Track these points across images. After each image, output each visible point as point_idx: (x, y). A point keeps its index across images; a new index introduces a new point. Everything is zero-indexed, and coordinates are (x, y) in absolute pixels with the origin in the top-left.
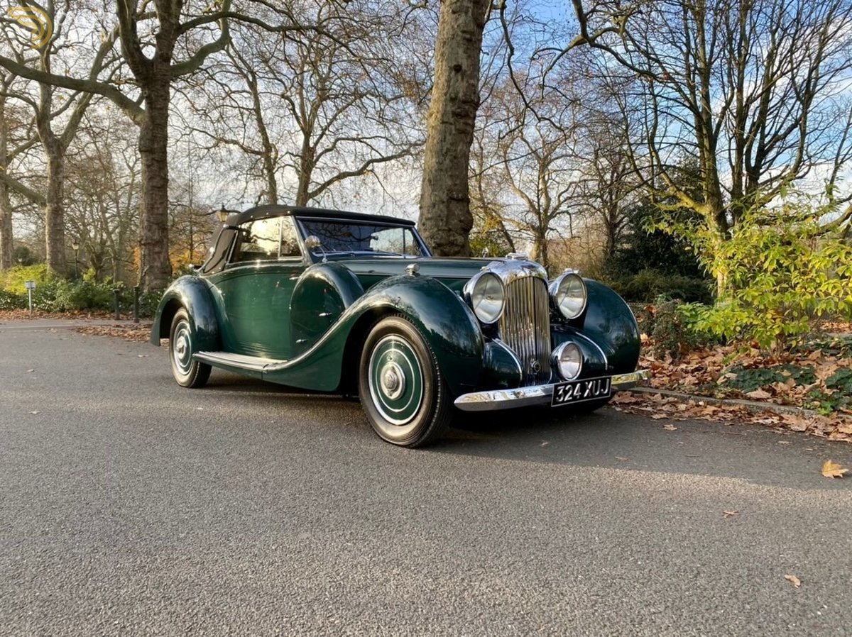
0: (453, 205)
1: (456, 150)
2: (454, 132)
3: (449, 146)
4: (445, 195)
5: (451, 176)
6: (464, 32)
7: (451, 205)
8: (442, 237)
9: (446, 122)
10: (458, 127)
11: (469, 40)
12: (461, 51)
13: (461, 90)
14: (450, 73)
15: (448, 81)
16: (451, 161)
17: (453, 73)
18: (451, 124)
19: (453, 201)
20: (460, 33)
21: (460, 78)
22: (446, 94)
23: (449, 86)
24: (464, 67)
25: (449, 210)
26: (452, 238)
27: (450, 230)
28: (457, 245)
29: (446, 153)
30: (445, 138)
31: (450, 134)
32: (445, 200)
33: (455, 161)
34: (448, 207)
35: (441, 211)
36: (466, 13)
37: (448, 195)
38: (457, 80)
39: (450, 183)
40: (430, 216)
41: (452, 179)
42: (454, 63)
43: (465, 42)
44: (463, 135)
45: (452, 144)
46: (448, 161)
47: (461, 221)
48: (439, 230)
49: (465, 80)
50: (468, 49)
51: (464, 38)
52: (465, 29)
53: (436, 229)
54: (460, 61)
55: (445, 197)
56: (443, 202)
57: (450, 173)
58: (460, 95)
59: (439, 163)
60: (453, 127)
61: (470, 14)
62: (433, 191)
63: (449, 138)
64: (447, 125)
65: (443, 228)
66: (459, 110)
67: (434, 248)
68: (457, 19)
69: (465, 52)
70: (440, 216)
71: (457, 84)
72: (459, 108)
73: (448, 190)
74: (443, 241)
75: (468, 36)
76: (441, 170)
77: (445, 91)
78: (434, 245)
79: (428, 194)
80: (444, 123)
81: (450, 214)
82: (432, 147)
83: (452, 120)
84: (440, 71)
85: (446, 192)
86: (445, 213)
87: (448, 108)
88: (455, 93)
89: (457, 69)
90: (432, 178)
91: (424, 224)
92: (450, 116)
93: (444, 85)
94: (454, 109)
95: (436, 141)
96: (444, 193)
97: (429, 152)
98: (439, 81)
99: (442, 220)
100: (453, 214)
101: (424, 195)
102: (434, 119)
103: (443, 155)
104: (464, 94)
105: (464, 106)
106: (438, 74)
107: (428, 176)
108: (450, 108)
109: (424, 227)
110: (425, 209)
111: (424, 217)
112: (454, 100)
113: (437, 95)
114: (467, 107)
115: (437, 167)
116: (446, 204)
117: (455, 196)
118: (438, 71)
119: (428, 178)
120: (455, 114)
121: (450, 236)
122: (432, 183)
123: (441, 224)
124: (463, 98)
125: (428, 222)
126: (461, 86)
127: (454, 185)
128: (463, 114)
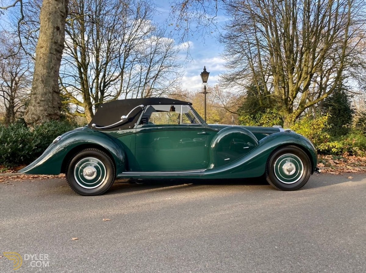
0: (55, 95)
1: (56, 68)
2: (55, 59)
3: (53, 65)
4: (51, 89)
5: (54, 80)
6: (61, 12)
7: (54, 95)
8: (51, 111)
9: (52, 53)
10: (57, 57)
11: (63, 17)
12: (59, 20)
13: (59, 40)
14: (54, 30)
15: (53, 33)
16: (54, 73)
17: (55, 30)
18: (54, 54)
19: (55, 93)
20: (59, 11)
21: (59, 33)
22: (52, 39)
23: (53, 36)
24: (60, 29)
25: (53, 97)
26: (56, 112)
27: (54, 107)
28: (58, 115)
29: (52, 68)
30: (51, 61)
31: (54, 59)
32: (51, 92)
33: (56, 73)
34: (52, 95)
35: (50, 97)
36: (62, 3)
37: (52, 90)
38: (57, 34)
39: (53, 84)
40: (43, 99)
41: (54, 82)
42: (56, 26)
43: (61, 17)
44: (59, 61)
46: (52, 73)
47: (58, 103)
48: (49, 107)
49: (61, 35)
50: (62, 20)
51: (61, 15)
52: (62, 11)
53: (47, 106)
54: (59, 25)
55: (51, 90)
56: (51, 93)
57: (53, 79)
58: (59, 42)
59: (48, 73)
60: (55, 57)
61: (64, 4)
62: (45, 86)
63: (53, 61)
65: (51, 106)
66: (59, 49)
67: (47, 116)
68: (58, 5)
69: (61, 21)
70: (49, 100)
71: (57, 36)
73: (53, 87)
74: (52, 113)
75: (63, 15)
76: (50, 76)
77: (51, 37)
78: (46, 115)
79: (40, 88)
80: (50, 53)
81: (53, 99)
82: (43, 64)
83: (55, 53)
84: (47, 26)
85: (52, 88)
86: (51, 98)
87: (53, 47)
88: (57, 40)
89: (58, 28)
90: (44, 80)
91: (38, 103)
92: (54, 51)
93: (50, 34)
94: (56, 47)
95: (46, 61)
96: (51, 88)
97: (41, 66)
98: (47, 32)
99: (50, 102)
100: (55, 99)
101: (37, 87)
102: (44, 50)
103: (50, 70)
104: (61, 42)
105: (60, 47)
106: (46, 28)
107: (41, 78)
108: (54, 47)
109: (39, 105)
110: (39, 95)
111: (39, 99)
112: (56, 43)
113: (46, 38)
114: (61, 48)
115: (47, 74)
116: (51, 94)
117: (56, 90)
118: (46, 26)
119: (41, 79)
120: (56, 50)
121: (54, 110)
122: (44, 82)
123: (50, 104)
124: (60, 43)
125: (42, 102)
126: (59, 37)
127: (56, 85)
128: (60, 51)
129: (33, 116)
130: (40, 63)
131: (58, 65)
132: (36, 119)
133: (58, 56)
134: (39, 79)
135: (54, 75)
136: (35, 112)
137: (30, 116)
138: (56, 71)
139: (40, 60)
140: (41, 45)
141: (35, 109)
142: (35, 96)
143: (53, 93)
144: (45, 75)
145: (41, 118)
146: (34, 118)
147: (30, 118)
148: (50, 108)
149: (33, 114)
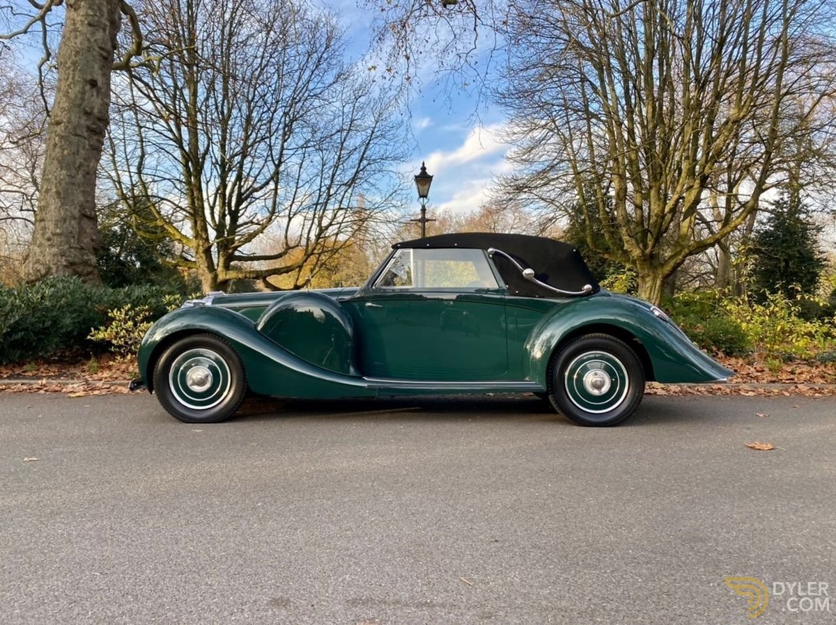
0: (85, 223)
1: (88, 166)
2: (87, 147)
3: (82, 161)
4: (77, 211)
5: (83, 192)
6: (101, 48)
7: (82, 222)
8: (76, 255)
9: (80, 136)
10: (91, 143)
11: (105, 58)
12: (96, 66)
13: (96, 107)
14: (84, 86)
15: (83, 93)
16: (84, 176)
17: (88, 87)
18: (85, 138)
19: (85, 219)
20: (97, 49)
21: (95, 94)
22: (79, 106)
23: (83, 99)
24: (100, 83)
25: (81, 228)
26: (86, 257)
27: (82, 248)
28: (90, 265)
29: (79, 167)
30: (78, 151)
31: (84, 148)
32: (77, 216)
33: (88, 177)
34: (79, 224)
35: (73, 227)
36: (104, 30)
37: (80, 211)
38: (93, 95)
39: (82, 199)
40: (58, 231)
41: (84, 196)
42: (89, 77)
43: (101, 59)
44: (95, 152)
45: (85, 159)
46: (80, 176)
47: (92, 240)
48: (71, 248)
49: (100, 97)
50: (103, 66)
51: (101, 55)
52: (103, 46)
53: (67, 246)
54: (95, 75)
55: (76, 213)
56: (75, 218)
57: (82, 189)
58: (96, 111)
60: (87, 142)
61: (107, 31)
62: (62, 204)
63: (82, 152)
64: (81, 139)
65: (75, 245)
66: (94, 126)
67: (65, 266)
68: (93, 34)
69: (101, 69)
70: (71, 233)
71: (92, 99)
72: (94, 124)
73: (80, 206)
74: (76, 260)
75: (105, 54)
76: (73, 184)
77: (78, 102)
78: (65, 263)
79: (53, 207)
80: (76, 135)
81: (82, 231)
82: (60, 158)
83: (86, 134)
84: (70, 80)
85: (78, 208)
86: (77, 229)
87: (82, 122)
88: (90, 108)
89: (93, 84)
90: (61, 190)
91: (49, 240)
92: (85, 130)
93: (76, 96)
94: (88, 123)
95: (66, 152)
96: (76, 208)
97: (55, 162)
98: (70, 91)
99: (74, 237)
100: (85, 232)
101: (47, 207)
102: (63, 128)
103: (76, 169)
104: (100, 112)
105: (98, 123)
106: (68, 83)
107: (56, 187)
108: (84, 121)
109: (49, 243)
110: (50, 223)
111: (50, 232)
112: (88, 114)
113: (67, 104)
114: (101, 125)
115: (67, 179)
116: (77, 220)
117: (88, 213)
118: (68, 78)
119: (54, 190)
120: (89, 129)
121: (83, 255)
122: (62, 195)
123: (72, 241)
124: (99, 115)
125: (55, 238)
126: (96, 102)
127: (87, 202)
128: (98, 131)
129: (36, 266)
130: (54, 155)
131: (93, 160)
132: (43, 272)
133: (94, 142)
134: (51, 189)
135: (83, 180)
136: (41, 258)
137: (31, 266)
138: (88, 173)
139: (54, 151)
140: (58, 119)
141: (41, 252)
142: (42, 224)
143: (81, 219)
144: (63, 182)
145: (54, 270)
146: (39, 271)
147: (31, 271)
148: (72, 250)
149: (38, 261)
